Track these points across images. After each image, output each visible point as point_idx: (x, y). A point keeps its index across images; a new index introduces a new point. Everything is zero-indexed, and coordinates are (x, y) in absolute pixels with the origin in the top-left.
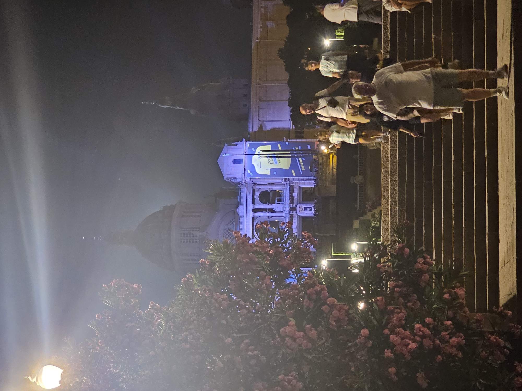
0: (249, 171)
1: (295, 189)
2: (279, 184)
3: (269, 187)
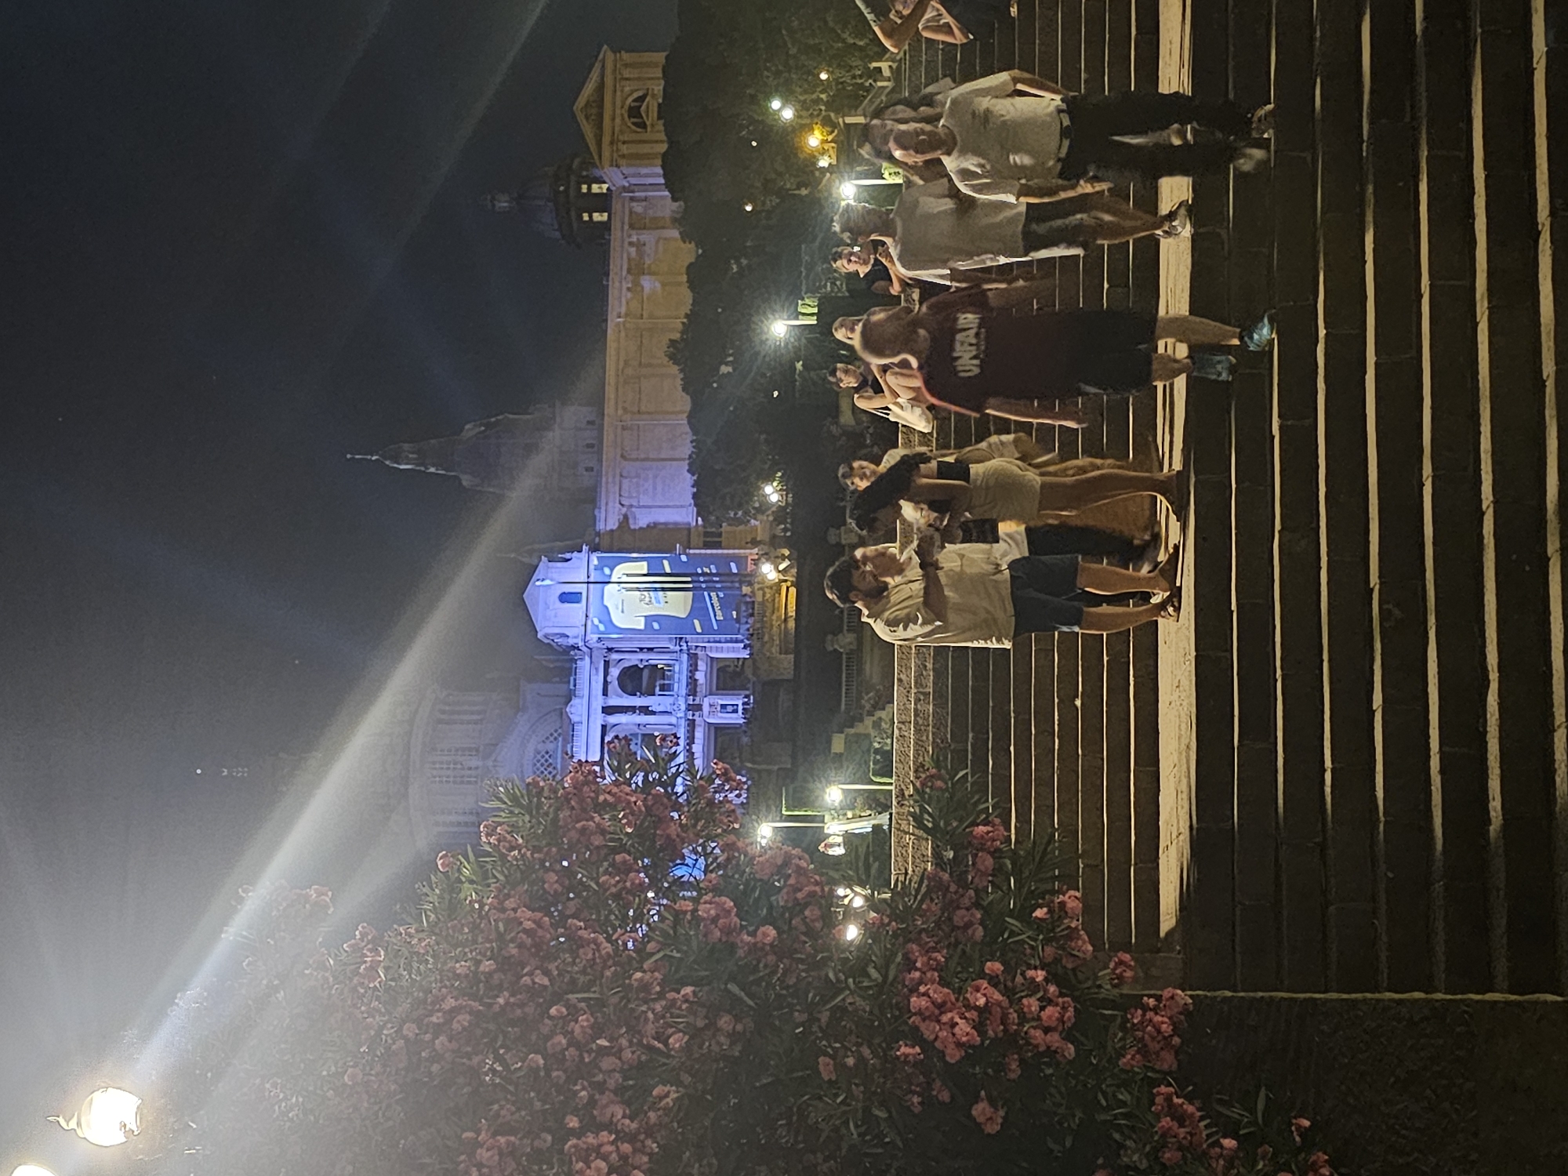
0: (596, 621)
1: (700, 663)
2: (664, 651)
3: (641, 656)
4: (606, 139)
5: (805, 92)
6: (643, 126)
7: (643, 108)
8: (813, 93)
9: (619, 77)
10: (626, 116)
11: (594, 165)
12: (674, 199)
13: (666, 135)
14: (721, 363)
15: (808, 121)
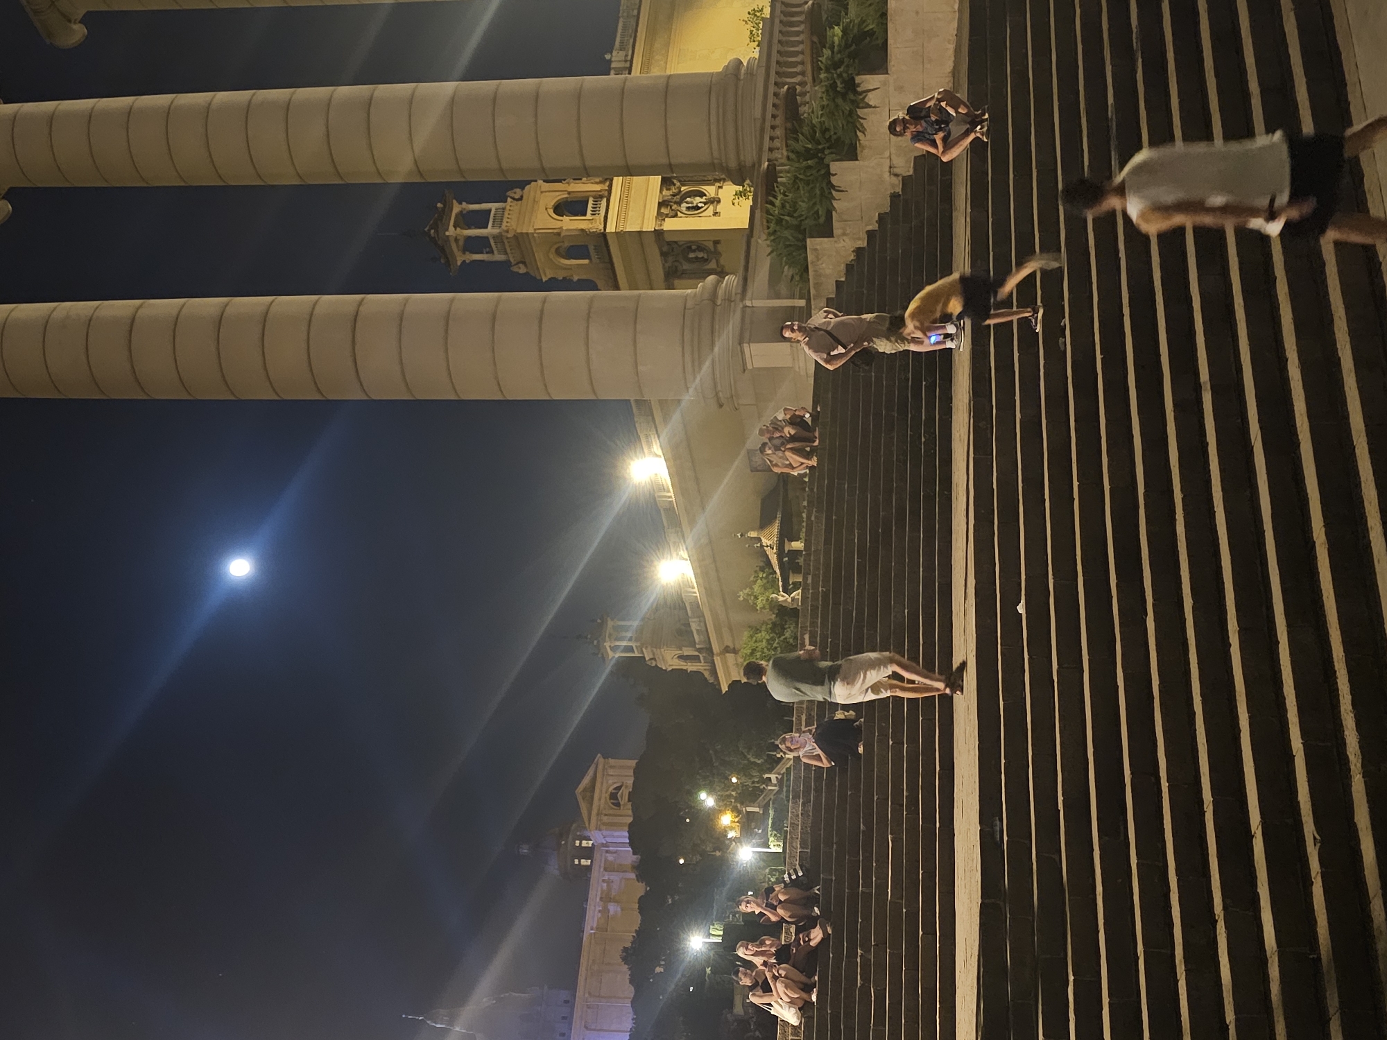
4: (594, 812)
5: (723, 789)
6: (618, 805)
7: (620, 793)
8: (727, 791)
9: (605, 773)
10: (608, 798)
11: (585, 828)
12: (634, 854)
13: (633, 812)
14: (656, 967)
15: (723, 809)
